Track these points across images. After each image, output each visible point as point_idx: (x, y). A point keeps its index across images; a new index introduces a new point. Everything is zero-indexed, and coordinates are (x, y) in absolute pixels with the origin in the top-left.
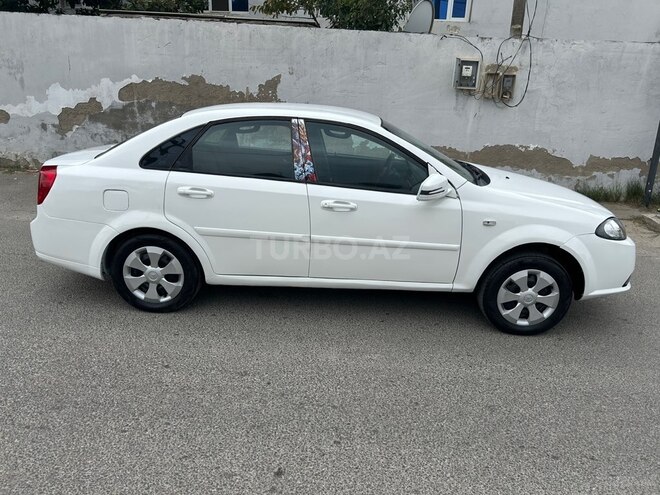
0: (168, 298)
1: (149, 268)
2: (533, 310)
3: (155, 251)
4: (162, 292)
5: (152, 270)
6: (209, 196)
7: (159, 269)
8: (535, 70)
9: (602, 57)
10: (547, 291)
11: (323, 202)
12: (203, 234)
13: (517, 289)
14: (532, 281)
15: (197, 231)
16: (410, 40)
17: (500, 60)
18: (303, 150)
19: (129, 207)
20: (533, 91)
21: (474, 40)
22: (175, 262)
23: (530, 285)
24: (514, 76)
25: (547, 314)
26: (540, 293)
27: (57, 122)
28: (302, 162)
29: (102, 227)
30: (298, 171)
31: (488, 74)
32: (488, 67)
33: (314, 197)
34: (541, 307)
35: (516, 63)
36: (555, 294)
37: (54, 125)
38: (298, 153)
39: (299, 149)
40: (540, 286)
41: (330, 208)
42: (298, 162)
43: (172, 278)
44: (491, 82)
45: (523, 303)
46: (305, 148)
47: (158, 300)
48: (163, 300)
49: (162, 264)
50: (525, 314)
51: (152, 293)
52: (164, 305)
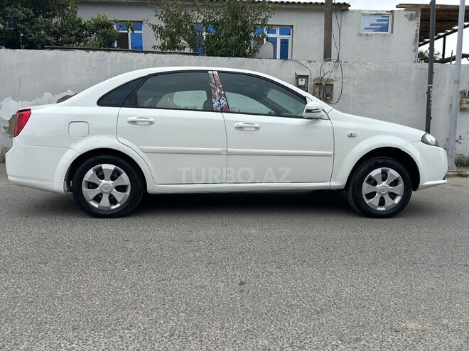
0: (118, 205)
1: (103, 182)
2: (387, 198)
3: (108, 167)
4: (113, 200)
5: (106, 183)
6: (151, 123)
7: (111, 182)
8: (345, 81)
9: (385, 72)
10: (395, 183)
11: (236, 124)
12: (146, 152)
13: (375, 183)
14: (384, 176)
15: (142, 150)
16: (263, 63)
17: (322, 74)
18: (218, 91)
19: (89, 133)
20: (345, 94)
21: (304, 63)
22: (124, 175)
23: (384, 180)
24: (332, 85)
25: (397, 200)
26: (390, 185)
27: (7, 125)
28: (218, 98)
29: (66, 151)
30: (216, 104)
31: (316, 84)
32: (315, 80)
33: (229, 121)
34: (393, 196)
35: (332, 77)
36: (401, 185)
37: (5, 128)
38: (214, 92)
39: (215, 90)
40: (390, 180)
41: (241, 128)
42: (215, 98)
43: (121, 189)
44: (318, 89)
45: (380, 193)
46: (220, 88)
47: (109, 207)
48: (113, 207)
49: (113, 178)
50: (382, 203)
51: (105, 202)
52: (114, 211)
